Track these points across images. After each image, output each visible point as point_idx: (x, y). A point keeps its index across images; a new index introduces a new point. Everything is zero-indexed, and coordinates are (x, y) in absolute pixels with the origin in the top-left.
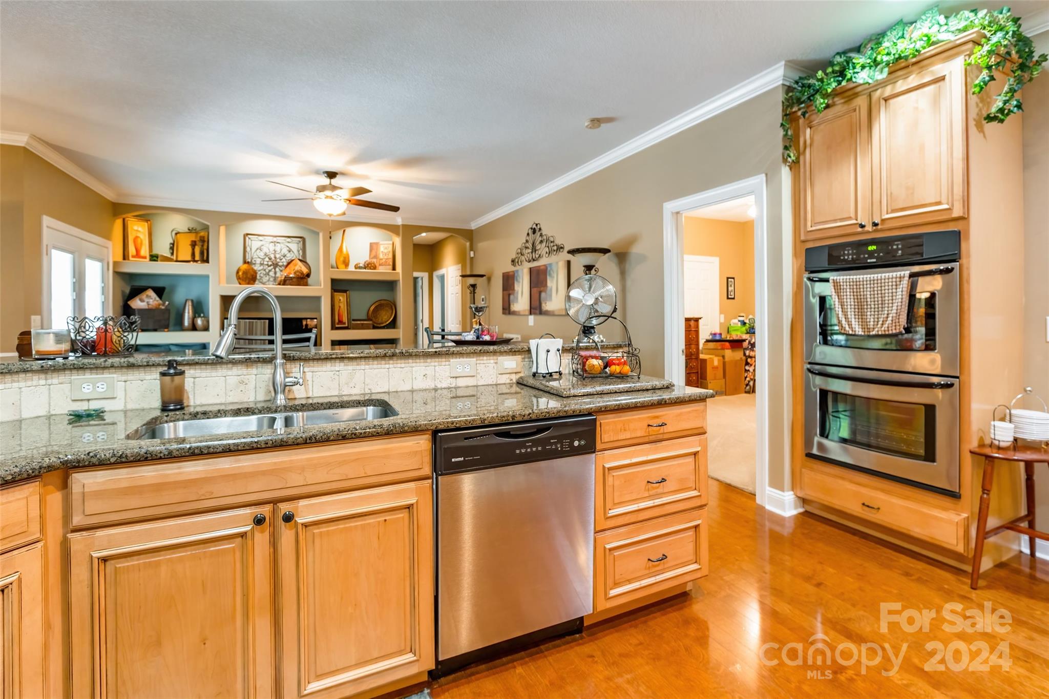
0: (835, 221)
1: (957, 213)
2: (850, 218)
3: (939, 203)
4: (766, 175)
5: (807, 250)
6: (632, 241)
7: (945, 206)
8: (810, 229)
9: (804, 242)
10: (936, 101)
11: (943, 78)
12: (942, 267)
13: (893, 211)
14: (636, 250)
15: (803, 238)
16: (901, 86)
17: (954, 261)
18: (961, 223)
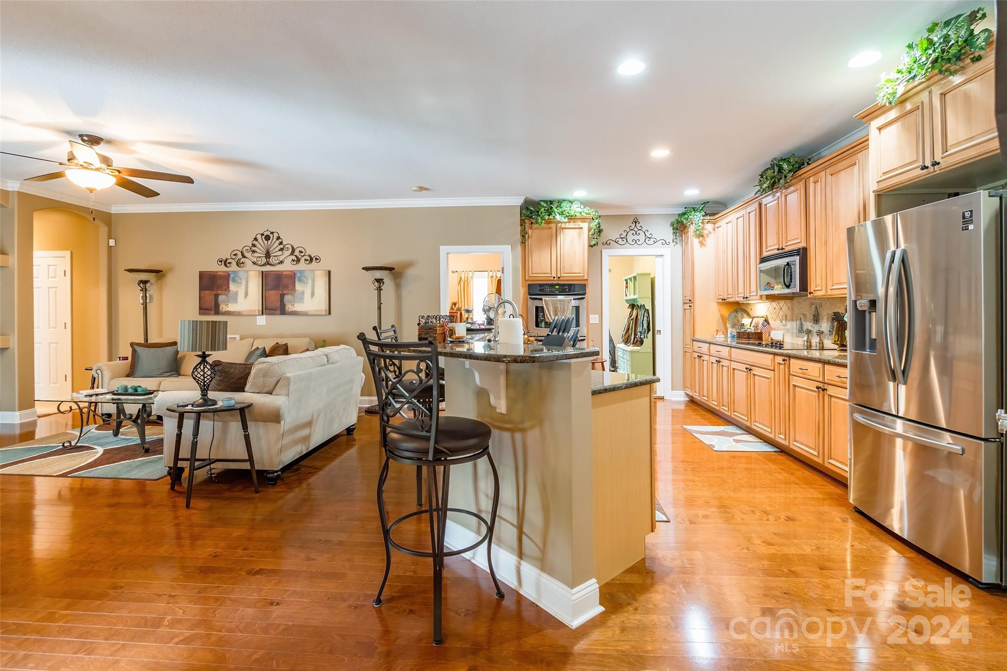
0: (542, 274)
1: (586, 278)
2: (548, 273)
3: (580, 273)
4: (511, 246)
5: (529, 285)
6: (408, 265)
7: (582, 275)
8: (530, 275)
9: (527, 280)
10: (579, 235)
11: (582, 228)
12: (580, 297)
13: (565, 273)
14: (411, 272)
15: (527, 279)
16: (568, 225)
17: (584, 295)
18: (586, 281)
